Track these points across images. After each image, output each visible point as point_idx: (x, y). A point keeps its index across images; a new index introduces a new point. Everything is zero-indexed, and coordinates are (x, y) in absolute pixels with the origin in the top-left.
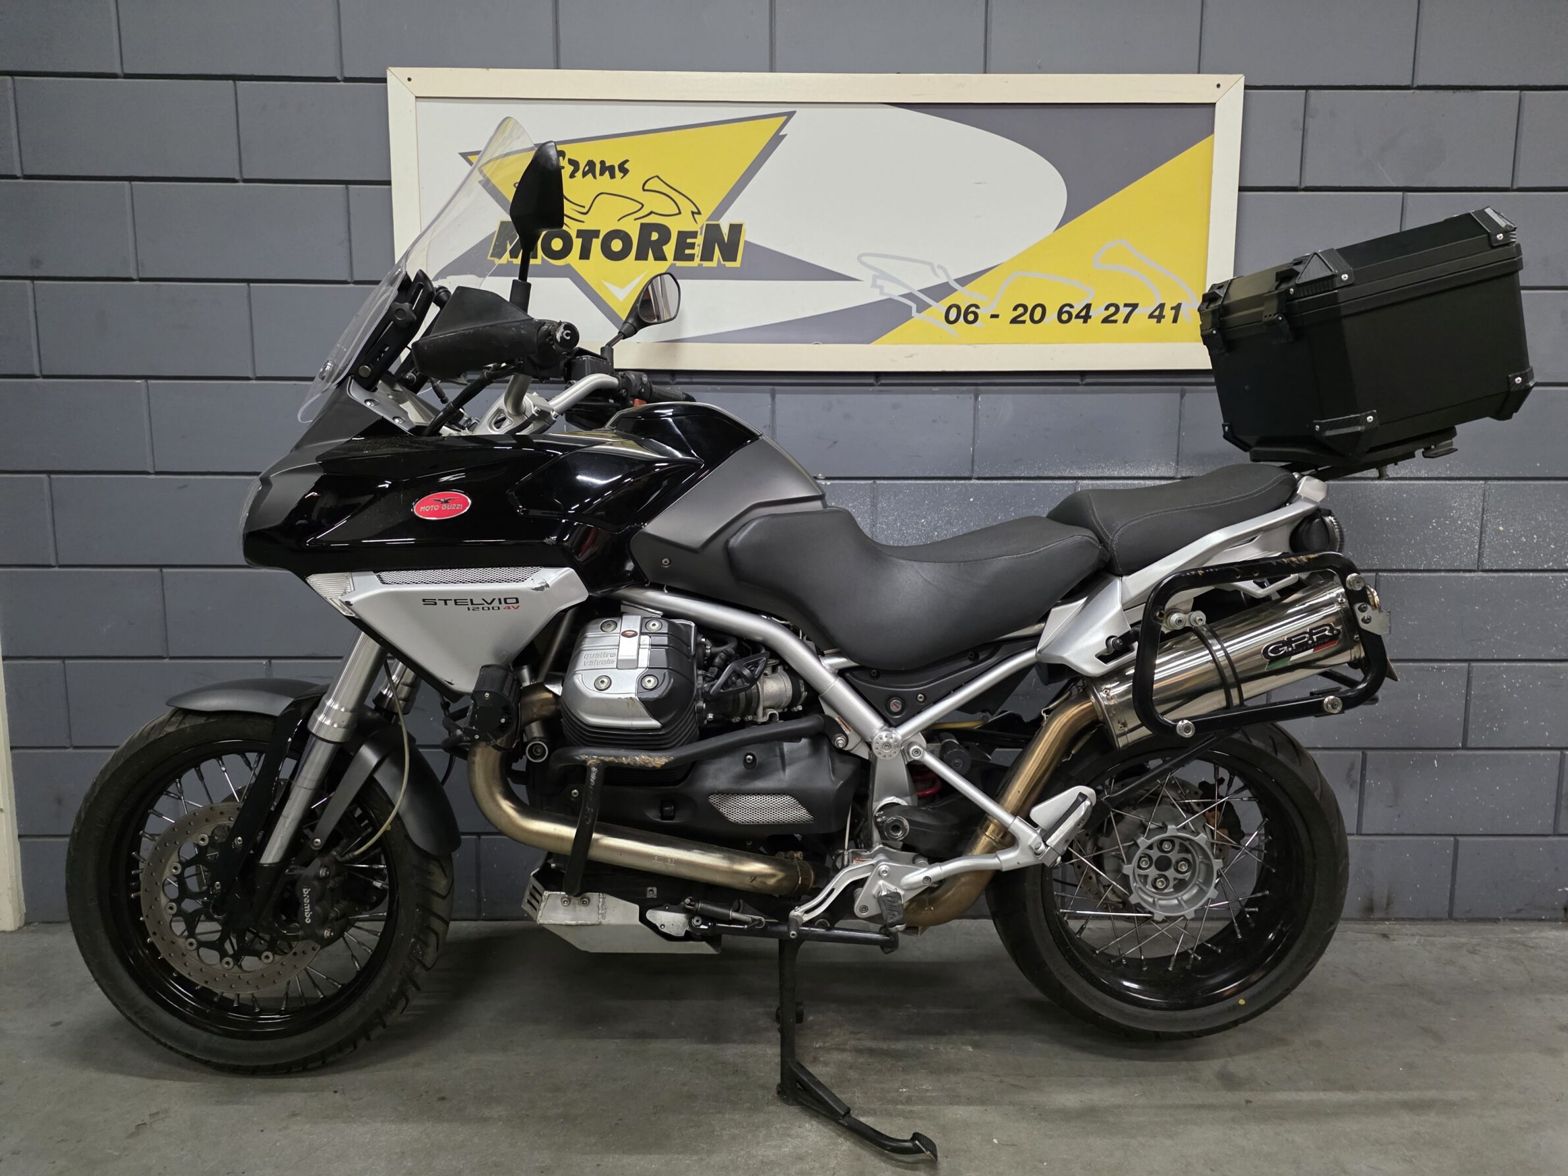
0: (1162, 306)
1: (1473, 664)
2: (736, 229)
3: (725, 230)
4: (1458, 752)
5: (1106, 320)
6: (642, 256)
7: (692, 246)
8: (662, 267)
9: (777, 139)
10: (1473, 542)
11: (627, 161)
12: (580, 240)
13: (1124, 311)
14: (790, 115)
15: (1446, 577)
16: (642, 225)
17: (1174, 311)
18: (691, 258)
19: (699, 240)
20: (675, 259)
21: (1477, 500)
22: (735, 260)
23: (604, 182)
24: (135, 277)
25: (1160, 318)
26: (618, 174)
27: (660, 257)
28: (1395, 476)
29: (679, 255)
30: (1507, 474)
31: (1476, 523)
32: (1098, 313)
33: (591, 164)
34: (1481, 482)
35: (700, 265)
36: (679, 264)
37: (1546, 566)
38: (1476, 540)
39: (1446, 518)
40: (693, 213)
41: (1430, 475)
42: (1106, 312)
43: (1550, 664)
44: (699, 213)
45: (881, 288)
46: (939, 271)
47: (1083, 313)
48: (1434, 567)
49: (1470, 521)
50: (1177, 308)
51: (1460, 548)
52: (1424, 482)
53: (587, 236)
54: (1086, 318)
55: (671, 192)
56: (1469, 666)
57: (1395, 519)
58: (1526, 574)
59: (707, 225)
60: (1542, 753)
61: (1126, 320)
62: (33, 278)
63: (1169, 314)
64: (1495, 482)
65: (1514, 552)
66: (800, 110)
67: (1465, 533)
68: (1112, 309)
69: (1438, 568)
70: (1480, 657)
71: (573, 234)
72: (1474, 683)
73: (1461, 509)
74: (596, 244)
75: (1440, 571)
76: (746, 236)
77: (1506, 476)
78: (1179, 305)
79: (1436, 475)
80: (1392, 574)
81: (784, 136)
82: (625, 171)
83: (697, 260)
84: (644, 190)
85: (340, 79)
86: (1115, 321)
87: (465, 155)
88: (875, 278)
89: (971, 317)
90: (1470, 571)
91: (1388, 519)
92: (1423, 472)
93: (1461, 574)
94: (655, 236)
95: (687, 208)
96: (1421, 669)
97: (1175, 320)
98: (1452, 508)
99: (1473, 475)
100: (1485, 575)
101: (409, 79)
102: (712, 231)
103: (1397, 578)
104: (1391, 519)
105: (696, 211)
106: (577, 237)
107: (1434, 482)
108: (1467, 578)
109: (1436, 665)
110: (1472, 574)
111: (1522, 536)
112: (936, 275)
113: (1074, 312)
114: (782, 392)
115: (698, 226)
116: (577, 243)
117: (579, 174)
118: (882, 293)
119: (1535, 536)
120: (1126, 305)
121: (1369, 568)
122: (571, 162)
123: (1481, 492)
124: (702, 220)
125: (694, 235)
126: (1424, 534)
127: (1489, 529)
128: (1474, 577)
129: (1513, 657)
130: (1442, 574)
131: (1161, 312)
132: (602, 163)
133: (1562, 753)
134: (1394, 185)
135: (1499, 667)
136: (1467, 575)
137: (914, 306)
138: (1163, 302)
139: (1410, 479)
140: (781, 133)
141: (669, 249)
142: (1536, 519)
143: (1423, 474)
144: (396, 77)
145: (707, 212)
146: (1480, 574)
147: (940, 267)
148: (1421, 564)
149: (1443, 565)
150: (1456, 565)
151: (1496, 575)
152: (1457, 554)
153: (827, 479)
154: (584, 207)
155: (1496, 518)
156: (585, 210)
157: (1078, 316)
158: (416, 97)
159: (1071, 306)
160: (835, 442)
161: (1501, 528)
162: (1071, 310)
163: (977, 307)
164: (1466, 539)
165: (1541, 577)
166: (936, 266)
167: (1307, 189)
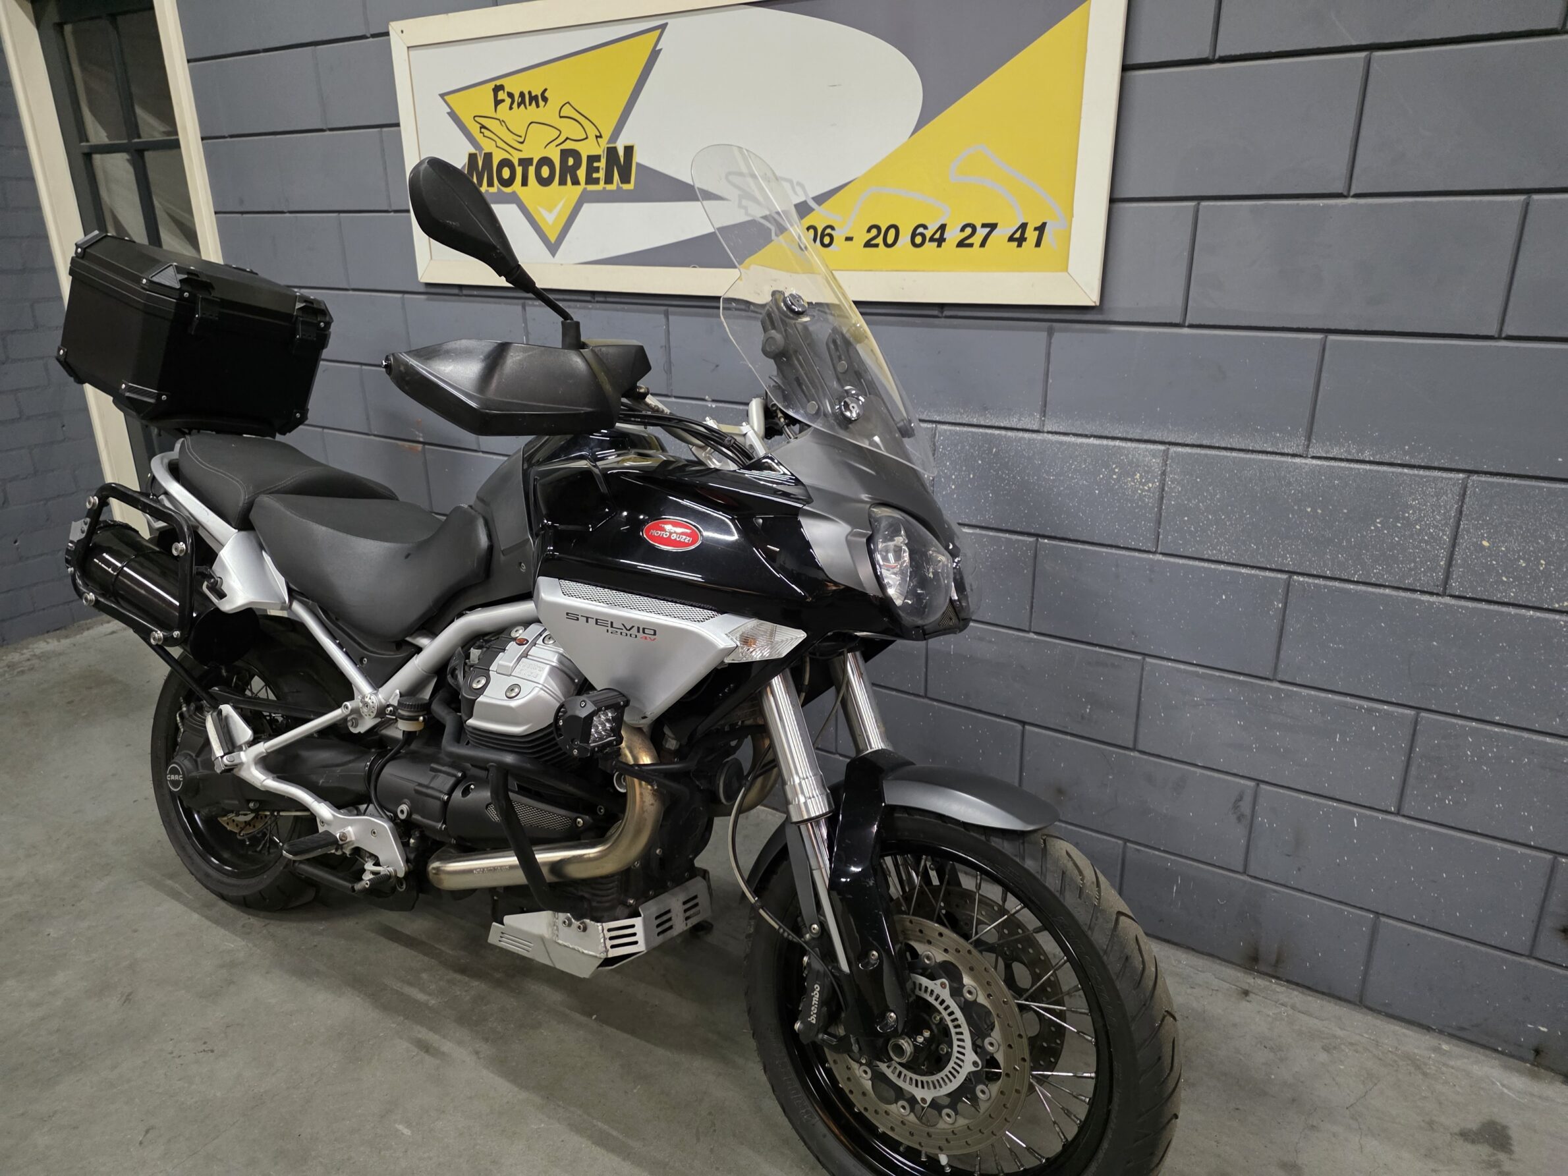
0: (1024, 226)
1: (1423, 714)
2: (629, 150)
3: (621, 152)
4: (1389, 817)
5: (961, 244)
6: (563, 182)
7: (597, 170)
8: (578, 189)
9: (655, 54)
10: (1438, 556)
11: (546, 90)
12: (521, 168)
13: (982, 233)
14: (663, 27)
15: (1391, 596)
16: (561, 150)
17: (1037, 232)
18: (596, 181)
19: (602, 164)
20: (587, 183)
21: (1450, 500)
22: (629, 182)
23: (531, 112)
24: (285, 210)
25: (1021, 241)
26: (541, 103)
27: (576, 182)
28: (1325, 455)
29: (590, 180)
30: (1504, 469)
31: (1443, 531)
32: (953, 235)
33: (522, 95)
34: (1461, 475)
35: (604, 188)
36: (591, 188)
37: (1557, 606)
38: (1443, 553)
39: (1397, 519)
40: (597, 137)
41: (1378, 458)
42: (962, 233)
43: (1548, 740)
44: (601, 136)
45: (745, 208)
46: (798, 189)
47: (937, 236)
48: (1373, 580)
49: (1436, 527)
50: (1041, 229)
51: (1415, 562)
52: (1368, 467)
53: (526, 163)
54: (940, 241)
55: (580, 118)
56: (1417, 715)
57: (1319, 511)
58: (1523, 611)
59: (608, 148)
60: (1520, 850)
61: (983, 245)
62: (242, 213)
63: (1032, 236)
64: (1483, 478)
65: (1504, 579)
66: (671, 22)
67: (1426, 542)
68: (968, 231)
69: (1380, 582)
70: (1433, 707)
71: (516, 163)
72: (1420, 739)
73: (1421, 510)
74: (532, 170)
75: (1385, 586)
76: (638, 158)
77: (1501, 471)
78: (1044, 225)
79: (1386, 459)
80: (1310, 580)
81: (661, 50)
82: (545, 99)
83: (602, 182)
84: (561, 117)
85: (369, 35)
86: (971, 245)
87: (442, 96)
88: (740, 198)
89: (827, 240)
90: (1431, 594)
91: (1309, 510)
92: (1367, 454)
93: (1417, 596)
94: (571, 161)
95: (592, 132)
96: (1345, 705)
97: (1038, 244)
98: (1408, 507)
99: (1447, 465)
100: (1453, 602)
101: (402, 32)
102: (612, 152)
103: (1316, 585)
104: (1314, 510)
105: (598, 134)
106: (519, 165)
107: (1385, 468)
108: (1423, 602)
109: (1366, 704)
110: (1433, 599)
111: (1520, 558)
112: (795, 193)
113: (928, 234)
114: (675, 314)
115: (599, 149)
116: (519, 170)
117: (515, 105)
118: (747, 214)
119: (1542, 562)
120: (984, 226)
121: (1279, 568)
122: (510, 95)
123: (1457, 489)
124: (604, 143)
125: (597, 158)
126: (1362, 536)
127: (1464, 542)
128: (1434, 603)
129: (1488, 718)
130: (1387, 591)
131: (1023, 233)
132: (530, 93)
133: (1555, 858)
134: (1354, 43)
135: (1462, 726)
136: (1426, 598)
137: (773, 228)
138: (1025, 221)
139: (1348, 460)
140: (658, 48)
141: (582, 173)
142: (1547, 539)
143: (1367, 456)
144: (394, 27)
145: (607, 135)
146: (1447, 600)
147: (799, 184)
148: (1355, 574)
149: (1387, 578)
150: (1408, 582)
151: (1470, 604)
152: (1411, 569)
153: (714, 401)
154: (520, 136)
155: (1477, 528)
156: (521, 140)
157: (932, 239)
158: (408, 48)
159: (925, 227)
160: (717, 366)
161: (1485, 543)
162: (925, 232)
163: (833, 228)
164: (1424, 550)
165: (1547, 620)
166: (795, 184)
167: (1224, 60)
